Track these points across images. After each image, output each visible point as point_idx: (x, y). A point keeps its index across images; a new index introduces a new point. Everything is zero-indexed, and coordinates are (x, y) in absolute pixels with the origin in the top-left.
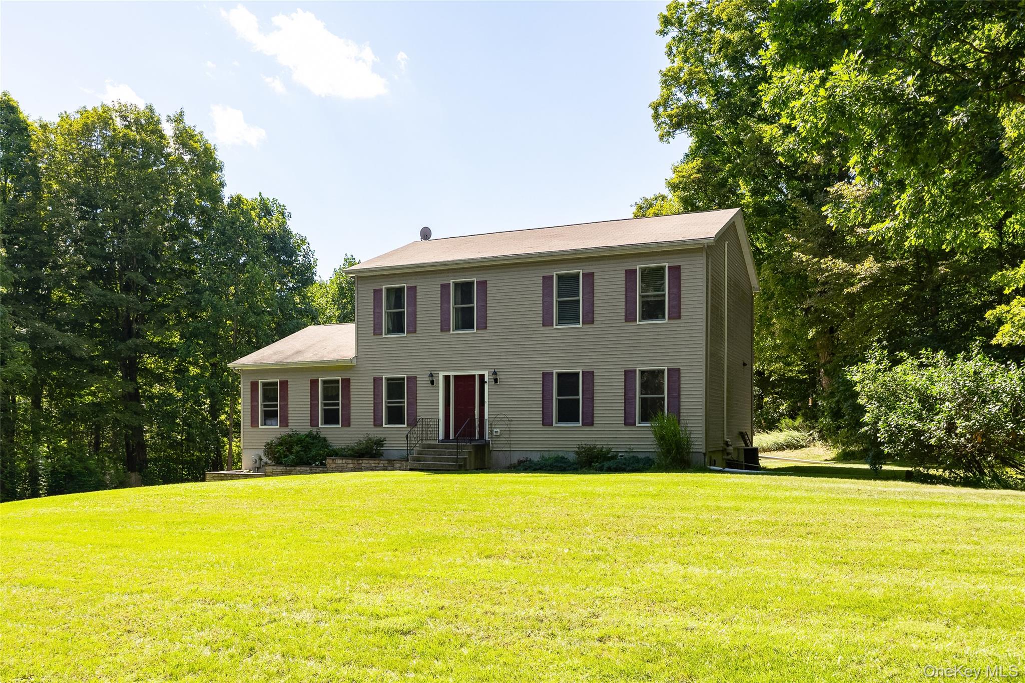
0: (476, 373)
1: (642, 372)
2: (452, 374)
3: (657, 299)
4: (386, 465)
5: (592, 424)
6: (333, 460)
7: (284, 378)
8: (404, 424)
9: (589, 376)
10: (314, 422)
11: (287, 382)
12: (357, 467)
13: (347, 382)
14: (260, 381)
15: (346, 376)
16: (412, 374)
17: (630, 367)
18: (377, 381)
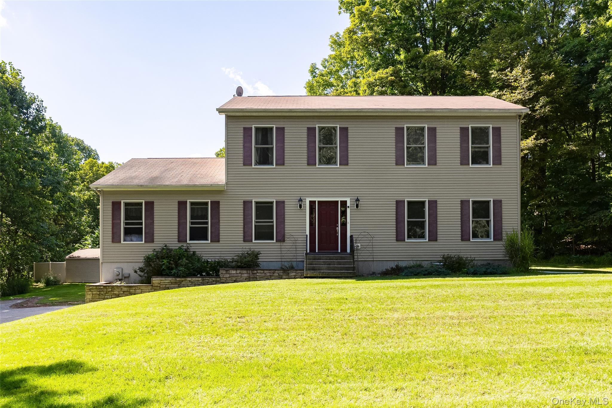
0: (339, 199)
1: (474, 202)
2: (317, 199)
3: (482, 150)
4: (282, 274)
5: (436, 240)
6: (227, 271)
7: (149, 199)
8: (273, 239)
9: (433, 204)
10: (181, 238)
11: (153, 202)
12: (251, 277)
13: (216, 205)
14: (122, 201)
15: (216, 199)
16: (280, 199)
17: (465, 198)
18: (247, 204)
